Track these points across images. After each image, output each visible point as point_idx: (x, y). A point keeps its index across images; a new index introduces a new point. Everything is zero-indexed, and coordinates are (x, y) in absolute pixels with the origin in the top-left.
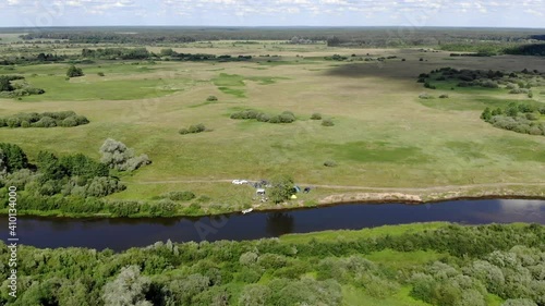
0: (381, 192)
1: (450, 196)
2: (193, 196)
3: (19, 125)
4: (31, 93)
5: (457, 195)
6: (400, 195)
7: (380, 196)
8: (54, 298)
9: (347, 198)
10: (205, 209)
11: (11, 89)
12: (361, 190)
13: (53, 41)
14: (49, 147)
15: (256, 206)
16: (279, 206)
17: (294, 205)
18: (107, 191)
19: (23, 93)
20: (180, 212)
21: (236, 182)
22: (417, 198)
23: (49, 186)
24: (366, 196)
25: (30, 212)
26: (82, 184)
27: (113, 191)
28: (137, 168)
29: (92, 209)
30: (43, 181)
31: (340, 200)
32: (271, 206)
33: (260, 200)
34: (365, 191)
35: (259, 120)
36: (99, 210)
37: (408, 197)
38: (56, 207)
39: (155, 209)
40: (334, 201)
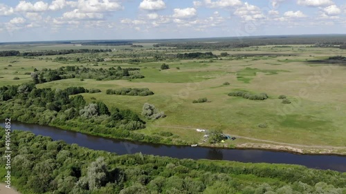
0: (279, 145)
1: (324, 152)
2: (172, 135)
3: (120, 94)
4: (137, 78)
5: (329, 152)
6: (290, 148)
7: (277, 147)
8: (79, 168)
9: (256, 146)
10: (174, 142)
11: (128, 75)
12: (266, 143)
13: (167, 48)
14: (126, 105)
15: (200, 144)
16: (212, 145)
17: (222, 146)
18: (134, 128)
19: (133, 78)
20: (161, 142)
21: (198, 130)
22: (300, 151)
23: (111, 124)
24: (268, 146)
25: (99, 134)
26: (125, 124)
27: (138, 128)
28: (157, 118)
29: (124, 136)
30: (109, 121)
31: (251, 147)
32: (208, 145)
33: (204, 141)
34: (269, 143)
35: (244, 97)
36: (127, 136)
37: (294, 150)
38: (110, 133)
39: (150, 139)
40: (247, 147)
